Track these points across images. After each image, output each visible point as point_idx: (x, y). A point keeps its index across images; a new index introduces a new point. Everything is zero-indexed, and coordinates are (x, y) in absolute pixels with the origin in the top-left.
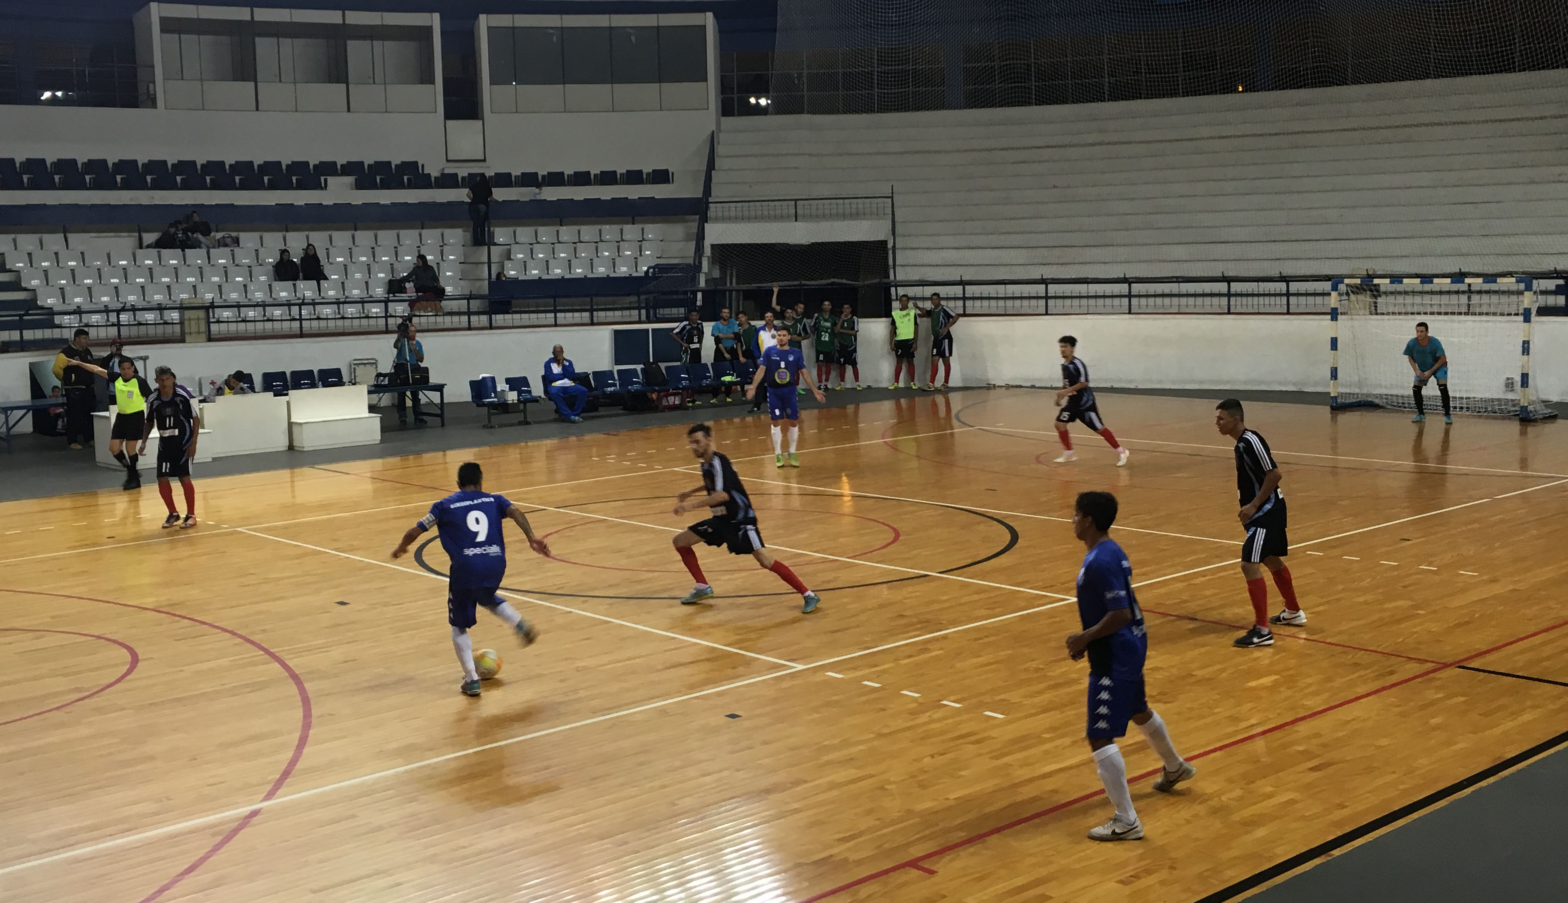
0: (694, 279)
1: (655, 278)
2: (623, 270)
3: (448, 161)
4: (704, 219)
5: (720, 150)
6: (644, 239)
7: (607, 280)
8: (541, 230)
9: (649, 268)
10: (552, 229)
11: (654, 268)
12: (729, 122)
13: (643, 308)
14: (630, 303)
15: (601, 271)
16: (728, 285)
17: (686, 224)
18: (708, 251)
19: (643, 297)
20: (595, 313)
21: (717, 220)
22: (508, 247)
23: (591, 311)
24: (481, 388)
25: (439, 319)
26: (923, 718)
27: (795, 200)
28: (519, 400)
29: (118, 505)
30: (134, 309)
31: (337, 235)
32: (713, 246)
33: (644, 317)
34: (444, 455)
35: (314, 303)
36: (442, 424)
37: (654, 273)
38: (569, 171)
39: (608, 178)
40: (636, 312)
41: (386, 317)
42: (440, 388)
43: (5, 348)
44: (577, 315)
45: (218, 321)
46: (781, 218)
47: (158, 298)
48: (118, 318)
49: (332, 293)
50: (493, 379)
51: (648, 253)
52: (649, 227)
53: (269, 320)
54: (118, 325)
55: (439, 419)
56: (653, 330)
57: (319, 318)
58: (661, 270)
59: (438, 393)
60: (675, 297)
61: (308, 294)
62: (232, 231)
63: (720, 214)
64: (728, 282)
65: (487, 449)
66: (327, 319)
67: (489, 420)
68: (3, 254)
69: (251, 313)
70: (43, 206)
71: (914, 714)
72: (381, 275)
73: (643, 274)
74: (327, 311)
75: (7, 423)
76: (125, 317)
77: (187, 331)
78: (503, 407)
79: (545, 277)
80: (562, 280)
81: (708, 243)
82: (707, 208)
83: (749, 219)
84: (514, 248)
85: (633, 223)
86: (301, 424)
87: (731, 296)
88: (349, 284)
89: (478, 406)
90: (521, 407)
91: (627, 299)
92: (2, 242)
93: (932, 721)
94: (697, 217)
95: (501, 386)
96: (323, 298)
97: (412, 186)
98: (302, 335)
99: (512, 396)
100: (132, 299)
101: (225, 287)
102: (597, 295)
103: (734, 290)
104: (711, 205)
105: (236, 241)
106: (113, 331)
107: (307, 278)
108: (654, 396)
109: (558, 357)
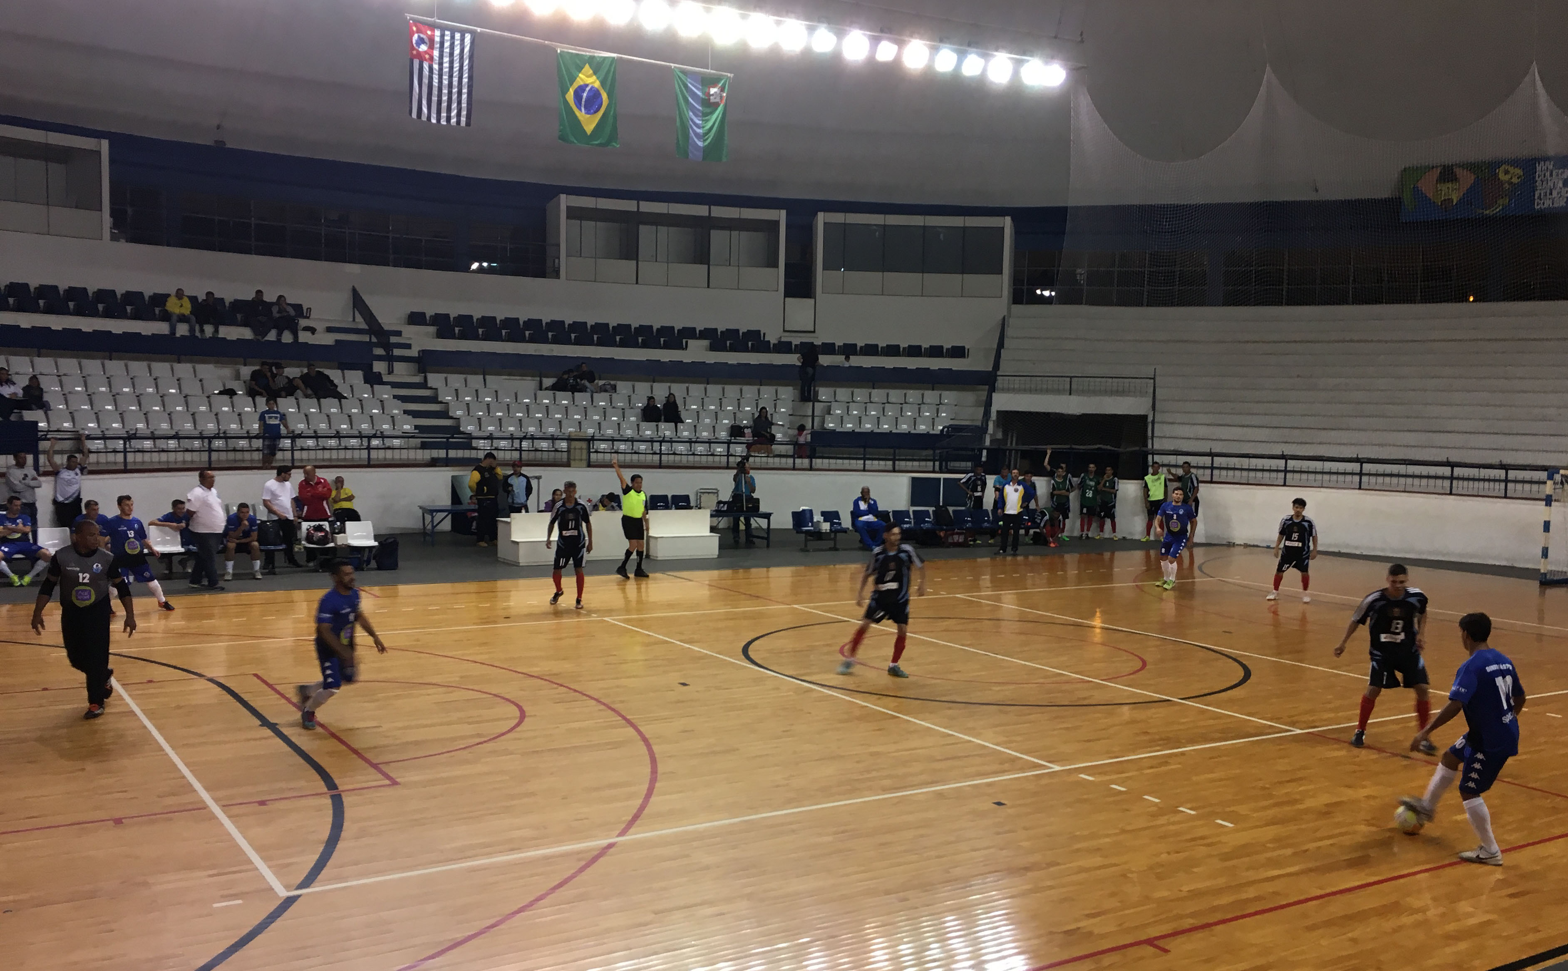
0: (982, 439)
1: (948, 436)
2: (922, 428)
3: (785, 331)
4: (992, 389)
5: (1009, 332)
6: (941, 404)
7: (909, 436)
8: (856, 391)
9: (944, 428)
10: (865, 391)
11: (948, 427)
12: (1018, 309)
13: (937, 460)
14: (926, 455)
15: (904, 428)
17: (976, 393)
18: (994, 416)
19: (938, 451)
20: (897, 462)
21: (1003, 390)
22: (829, 404)
23: (894, 460)
24: (801, 518)
25: (770, 460)
26: (1162, 820)
27: (1071, 377)
28: (831, 530)
29: (512, 593)
30: (533, 438)
31: (693, 387)
32: (998, 412)
33: (937, 468)
34: (768, 571)
35: (671, 441)
36: (768, 546)
37: (947, 431)
38: (882, 344)
39: (914, 351)
40: (931, 463)
41: (728, 456)
42: (767, 516)
43: (434, 463)
44: (882, 463)
45: (597, 452)
46: (1058, 392)
47: (551, 430)
48: (521, 444)
49: (686, 434)
50: (811, 511)
51: (944, 415)
52: (945, 394)
53: (635, 453)
54: (520, 450)
55: (765, 541)
56: (944, 479)
57: (674, 454)
58: (953, 430)
59: (766, 520)
60: (964, 453)
61: (667, 433)
62: (612, 380)
63: (1006, 386)
64: (1009, 443)
65: (802, 568)
66: (681, 455)
67: (806, 546)
68: (436, 389)
69: (622, 447)
70: (469, 353)
71: (1154, 816)
72: (726, 421)
73: (939, 433)
74: (681, 448)
75: (432, 521)
76: (525, 444)
77: (572, 458)
78: (818, 535)
79: (857, 430)
80: (872, 434)
81: (994, 409)
82: (995, 380)
83: (1031, 391)
84: (834, 404)
85: (933, 390)
86: (656, 538)
87: (1010, 455)
88: (699, 428)
89: (797, 532)
90: (833, 535)
91: (925, 453)
92: (435, 380)
93: (1169, 824)
94: (987, 387)
95: (817, 518)
96: (679, 438)
97: (756, 349)
98: (660, 466)
99: (826, 527)
100: (532, 429)
101: (603, 424)
102: (899, 448)
103: (1014, 450)
104: (999, 378)
105: (614, 388)
106: (516, 455)
107: (666, 421)
108: (942, 534)
109: (865, 497)
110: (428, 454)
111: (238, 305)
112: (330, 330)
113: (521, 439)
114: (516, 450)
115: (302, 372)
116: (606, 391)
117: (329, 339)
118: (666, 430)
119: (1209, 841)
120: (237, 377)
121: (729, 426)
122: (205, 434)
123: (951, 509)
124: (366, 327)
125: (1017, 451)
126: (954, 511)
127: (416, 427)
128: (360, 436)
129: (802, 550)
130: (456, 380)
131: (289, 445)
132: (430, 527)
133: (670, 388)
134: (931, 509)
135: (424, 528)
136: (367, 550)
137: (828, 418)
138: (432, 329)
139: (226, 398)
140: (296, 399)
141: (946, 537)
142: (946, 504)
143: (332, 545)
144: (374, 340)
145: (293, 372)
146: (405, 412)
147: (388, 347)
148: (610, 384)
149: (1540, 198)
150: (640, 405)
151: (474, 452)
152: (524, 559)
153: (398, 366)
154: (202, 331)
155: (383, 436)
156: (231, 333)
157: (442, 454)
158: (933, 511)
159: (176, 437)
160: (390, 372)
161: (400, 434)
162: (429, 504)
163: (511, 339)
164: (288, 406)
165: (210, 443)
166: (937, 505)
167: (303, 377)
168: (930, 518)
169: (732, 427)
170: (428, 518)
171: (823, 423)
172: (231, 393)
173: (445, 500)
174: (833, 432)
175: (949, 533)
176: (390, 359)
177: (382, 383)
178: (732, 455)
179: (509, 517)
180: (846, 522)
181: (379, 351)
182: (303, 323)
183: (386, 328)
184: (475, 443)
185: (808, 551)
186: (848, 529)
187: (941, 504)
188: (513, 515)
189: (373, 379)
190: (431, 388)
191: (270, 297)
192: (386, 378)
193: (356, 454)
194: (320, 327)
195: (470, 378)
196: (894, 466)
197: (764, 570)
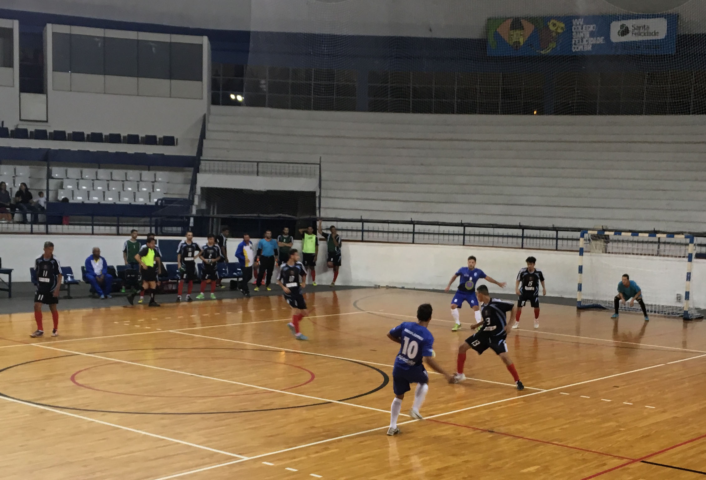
0: (189, 209)
1: (162, 206)
2: (141, 201)
3: (21, 120)
4: (197, 170)
5: (209, 126)
6: (155, 181)
7: (129, 206)
8: (85, 170)
9: (158, 200)
10: (93, 171)
11: (162, 200)
12: (216, 109)
13: (153, 226)
14: (144, 222)
15: (126, 200)
16: (211, 214)
17: (184, 173)
18: (198, 191)
19: (154, 219)
20: (120, 228)
21: (205, 171)
22: (61, 180)
23: (118, 226)
25: (11, 226)
27: (258, 162)
32: (202, 188)
34: (10, 316)
36: (10, 296)
37: (161, 203)
38: (106, 133)
39: (133, 139)
40: (148, 228)
42: (9, 272)
44: (108, 228)
46: (249, 173)
51: (158, 190)
52: (159, 173)
55: (7, 293)
58: (166, 202)
59: (7, 276)
60: (175, 220)
63: (207, 168)
64: (211, 212)
73: (154, 204)
79: (86, 202)
80: (98, 205)
81: (199, 185)
82: (199, 164)
83: (227, 172)
84: (66, 181)
85: (149, 170)
87: (213, 221)
90: (66, 287)
91: (143, 220)
94: (192, 169)
102: (122, 216)
103: (215, 217)
104: (202, 162)
109: (96, 255)
125: (217, 218)
126: (167, 266)
137: (61, 191)
149: (575, 44)
171: (57, 194)
175: (164, 282)
180: (78, 275)
186: (80, 281)
196: (118, 230)
197: (8, 316)
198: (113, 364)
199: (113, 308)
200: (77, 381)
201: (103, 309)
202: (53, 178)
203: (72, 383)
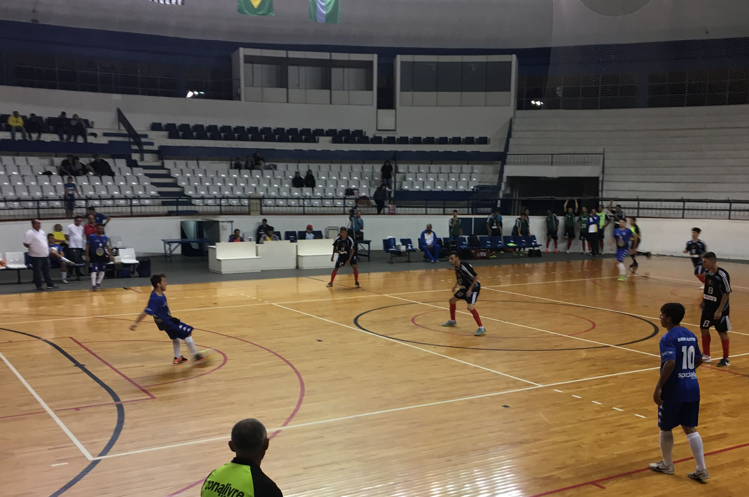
0: (497, 194)
1: (477, 192)
2: (461, 188)
3: (377, 130)
4: (504, 163)
5: (514, 127)
6: (472, 173)
7: (453, 193)
8: (421, 166)
9: (475, 187)
10: (427, 166)
11: (477, 187)
12: (520, 113)
13: (470, 207)
14: (464, 204)
15: (450, 188)
17: (494, 166)
18: (505, 180)
19: (471, 202)
20: (446, 209)
21: (510, 164)
22: (404, 174)
23: (444, 208)
24: (388, 243)
25: (370, 209)
26: (603, 415)
27: (552, 154)
28: (406, 250)
29: (218, 289)
30: (228, 198)
31: (322, 165)
32: (508, 177)
33: (470, 212)
34: (369, 275)
35: (310, 199)
36: (369, 260)
37: (477, 190)
38: (437, 137)
39: (456, 141)
40: (466, 209)
41: (344, 207)
42: (368, 242)
43: (170, 214)
44: (437, 209)
45: (266, 206)
46: (545, 164)
47: (239, 193)
48: (220, 202)
49: (319, 194)
50: (394, 239)
51: (474, 179)
52: (475, 166)
53: (289, 206)
54: (220, 205)
55: (367, 258)
56: (475, 219)
57: (312, 206)
58: (480, 188)
59: (367, 245)
60: (487, 202)
61: (308, 194)
62: (274, 162)
63: (512, 161)
64: (514, 196)
65: (390, 273)
66: (316, 207)
67: (391, 259)
68: (169, 169)
69: (281, 202)
70: (188, 147)
71: (598, 412)
72: (342, 186)
73: (471, 190)
74: (316, 202)
75: (170, 249)
76: (223, 202)
77: (251, 209)
78: (398, 253)
79: (422, 190)
80: (430, 192)
81: (505, 175)
82: (506, 157)
84: (408, 175)
85: (468, 164)
86: (302, 256)
87: (515, 203)
88: (327, 190)
89: (386, 252)
90: (407, 253)
91: (462, 203)
92: (168, 164)
93: (607, 417)
94: (501, 162)
95: (398, 243)
96: (315, 196)
97: (360, 142)
98: (304, 214)
99: (403, 248)
100: (227, 193)
101: (270, 189)
102: (447, 200)
103: (517, 200)
104: (508, 156)
105: (275, 167)
106: (218, 208)
107: (308, 186)
108: (473, 251)
109: (429, 230)
110: (166, 209)
111: (51, 120)
112: (105, 135)
113: (221, 199)
114: (218, 205)
115: (90, 160)
116: (270, 169)
117: (105, 140)
118: (307, 192)
119: (630, 426)
120: (52, 164)
121: (345, 189)
122: (36, 198)
123: (478, 236)
124: (126, 132)
125: (519, 200)
126: (480, 238)
127: (159, 193)
128: (126, 198)
129: (389, 262)
130: (181, 164)
131: (84, 204)
132: (168, 252)
133: (309, 166)
134: (466, 237)
135: (166, 252)
136: (132, 266)
137: (404, 183)
138: (166, 133)
139: (46, 177)
140: (88, 177)
141: (476, 253)
142: (476, 233)
143: (112, 263)
144: (132, 140)
145: (84, 161)
146: (152, 184)
147: (140, 144)
148: (273, 165)
150: (291, 177)
151: (193, 207)
152: (224, 270)
153: (147, 156)
154: (30, 137)
155: (139, 198)
156: (47, 137)
157: (174, 208)
158: (468, 238)
159: (18, 200)
160: (142, 159)
161: (149, 197)
162: (167, 238)
163: (213, 138)
164: (82, 181)
165: (38, 204)
166: (470, 234)
167: (92, 164)
168: (466, 242)
169: (347, 190)
170: (167, 246)
171: (401, 185)
172: (48, 173)
173: (177, 236)
174: (407, 191)
175: (477, 251)
176: (142, 152)
177: (137, 166)
178: (347, 207)
179: (214, 245)
180: (416, 245)
181: (135, 147)
182: (89, 131)
183: (139, 133)
184: (193, 202)
185: (393, 263)
186: (417, 249)
187: (473, 233)
188: (217, 244)
189: (132, 164)
190: (167, 169)
191: (69, 116)
192: (140, 163)
193: (124, 209)
194: (99, 133)
195: (190, 162)
196: (444, 211)
197: (367, 274)
198: (441, 310)
199: (440, 270)
200: (416, 322)
201: (433, 270)
202: (399, 173)
203: (412, 324)
